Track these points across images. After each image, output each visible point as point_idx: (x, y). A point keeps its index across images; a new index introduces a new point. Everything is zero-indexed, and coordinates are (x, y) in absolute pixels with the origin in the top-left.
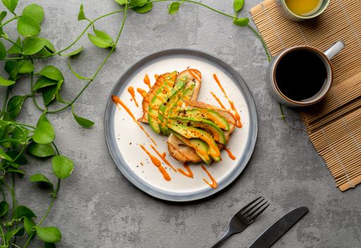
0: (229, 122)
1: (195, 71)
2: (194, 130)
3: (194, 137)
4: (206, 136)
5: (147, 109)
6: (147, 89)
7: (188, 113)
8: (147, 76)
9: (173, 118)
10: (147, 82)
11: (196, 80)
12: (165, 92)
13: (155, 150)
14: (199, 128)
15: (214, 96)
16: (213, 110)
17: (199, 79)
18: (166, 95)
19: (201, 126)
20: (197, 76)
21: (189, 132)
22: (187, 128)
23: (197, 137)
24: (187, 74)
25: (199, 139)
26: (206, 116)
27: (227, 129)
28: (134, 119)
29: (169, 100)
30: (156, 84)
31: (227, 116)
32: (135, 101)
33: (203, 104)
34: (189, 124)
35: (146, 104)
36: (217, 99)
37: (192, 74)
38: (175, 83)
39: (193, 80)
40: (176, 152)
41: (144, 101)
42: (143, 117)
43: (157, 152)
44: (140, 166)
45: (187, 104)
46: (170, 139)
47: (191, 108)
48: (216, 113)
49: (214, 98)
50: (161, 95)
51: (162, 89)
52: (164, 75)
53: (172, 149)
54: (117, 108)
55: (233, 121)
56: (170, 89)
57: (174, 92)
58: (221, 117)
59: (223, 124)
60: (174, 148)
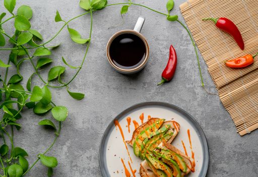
0: (187, 167)
1: (177, 123)
2: (162, 164)
3: (160, 169)
4: (168, 171)
5: (135, 137)
6: (140, 123)
7: (162, 152)
8: (143, 114)
9: (151, 152)
10: (142, 118)
11: (175, 130)
12: (152, 130)
13: (130, 166)
14: (166, 164)
15: (183, 144)
16: (179, 155)
17: (178, 130)
18: (151, 133)
19: (168, 163)
20: (177, 127)
21: (158, 164)
22: (158, 161)
23: (162, 169)
24: (171, 124)
25: (163, 171)
26: (173, 158)
27: (184, 171)
28: (124, 139)
29: (152, 137)
30: (147, 123)
31: (188, 162)
32: (129, 128)
33: (175, 148)
34: (160, 159)
35: (136, 133)
36: (184, 147)
37: (174, 125)
38: (161, 127)
39: (173, 129)
40: (144, 173)
41: (135, 131)
42: (131, 141)
43: (131, 168)
44: (116, 172)
45: (164, 145)
46: (144, 163)
47: (166, 149)
48: (181, 158)
49: (183, 146)
50: (148, 131)
51: (150, 128)
52: (155, 119)
53: (142, 170)
54: (115, 128)
55: (190, 167)
56: (156, 130)
57: (158, 133)
58: (184, 162)
59: (183, 166)
60: (144, 171)
